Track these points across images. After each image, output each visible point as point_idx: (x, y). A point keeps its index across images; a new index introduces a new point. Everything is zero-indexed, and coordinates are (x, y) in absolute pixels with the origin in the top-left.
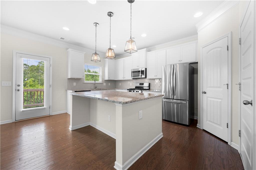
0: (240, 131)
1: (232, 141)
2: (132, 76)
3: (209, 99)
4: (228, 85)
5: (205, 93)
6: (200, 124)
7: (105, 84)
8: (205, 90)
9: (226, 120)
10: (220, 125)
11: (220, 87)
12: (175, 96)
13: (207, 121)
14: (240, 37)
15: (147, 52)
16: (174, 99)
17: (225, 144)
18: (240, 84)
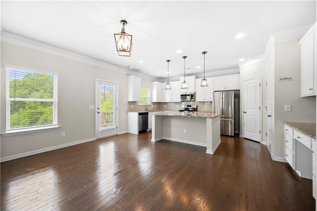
0: (266, 133)
1: (262, 141)
2: (181, 99)
3: (248, 116)
4: (260, 107)
5: (245, 113)
6: (242, 135)
7: (152, 106)
8: (245, 111)
9: (259, 129)
10: (255, 133)
11: (255, 109)
12: (223, 116)
13: (247, 131)
14: (266, 81)
15: (195, 78)
16: (223, 118)
17: (258, 144)
18: (267, 107)
